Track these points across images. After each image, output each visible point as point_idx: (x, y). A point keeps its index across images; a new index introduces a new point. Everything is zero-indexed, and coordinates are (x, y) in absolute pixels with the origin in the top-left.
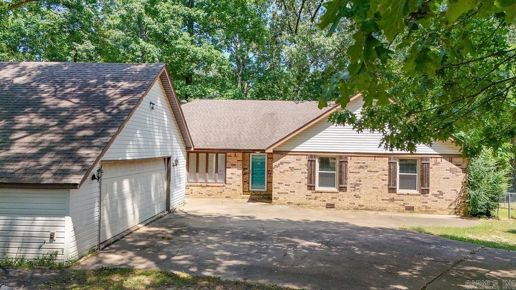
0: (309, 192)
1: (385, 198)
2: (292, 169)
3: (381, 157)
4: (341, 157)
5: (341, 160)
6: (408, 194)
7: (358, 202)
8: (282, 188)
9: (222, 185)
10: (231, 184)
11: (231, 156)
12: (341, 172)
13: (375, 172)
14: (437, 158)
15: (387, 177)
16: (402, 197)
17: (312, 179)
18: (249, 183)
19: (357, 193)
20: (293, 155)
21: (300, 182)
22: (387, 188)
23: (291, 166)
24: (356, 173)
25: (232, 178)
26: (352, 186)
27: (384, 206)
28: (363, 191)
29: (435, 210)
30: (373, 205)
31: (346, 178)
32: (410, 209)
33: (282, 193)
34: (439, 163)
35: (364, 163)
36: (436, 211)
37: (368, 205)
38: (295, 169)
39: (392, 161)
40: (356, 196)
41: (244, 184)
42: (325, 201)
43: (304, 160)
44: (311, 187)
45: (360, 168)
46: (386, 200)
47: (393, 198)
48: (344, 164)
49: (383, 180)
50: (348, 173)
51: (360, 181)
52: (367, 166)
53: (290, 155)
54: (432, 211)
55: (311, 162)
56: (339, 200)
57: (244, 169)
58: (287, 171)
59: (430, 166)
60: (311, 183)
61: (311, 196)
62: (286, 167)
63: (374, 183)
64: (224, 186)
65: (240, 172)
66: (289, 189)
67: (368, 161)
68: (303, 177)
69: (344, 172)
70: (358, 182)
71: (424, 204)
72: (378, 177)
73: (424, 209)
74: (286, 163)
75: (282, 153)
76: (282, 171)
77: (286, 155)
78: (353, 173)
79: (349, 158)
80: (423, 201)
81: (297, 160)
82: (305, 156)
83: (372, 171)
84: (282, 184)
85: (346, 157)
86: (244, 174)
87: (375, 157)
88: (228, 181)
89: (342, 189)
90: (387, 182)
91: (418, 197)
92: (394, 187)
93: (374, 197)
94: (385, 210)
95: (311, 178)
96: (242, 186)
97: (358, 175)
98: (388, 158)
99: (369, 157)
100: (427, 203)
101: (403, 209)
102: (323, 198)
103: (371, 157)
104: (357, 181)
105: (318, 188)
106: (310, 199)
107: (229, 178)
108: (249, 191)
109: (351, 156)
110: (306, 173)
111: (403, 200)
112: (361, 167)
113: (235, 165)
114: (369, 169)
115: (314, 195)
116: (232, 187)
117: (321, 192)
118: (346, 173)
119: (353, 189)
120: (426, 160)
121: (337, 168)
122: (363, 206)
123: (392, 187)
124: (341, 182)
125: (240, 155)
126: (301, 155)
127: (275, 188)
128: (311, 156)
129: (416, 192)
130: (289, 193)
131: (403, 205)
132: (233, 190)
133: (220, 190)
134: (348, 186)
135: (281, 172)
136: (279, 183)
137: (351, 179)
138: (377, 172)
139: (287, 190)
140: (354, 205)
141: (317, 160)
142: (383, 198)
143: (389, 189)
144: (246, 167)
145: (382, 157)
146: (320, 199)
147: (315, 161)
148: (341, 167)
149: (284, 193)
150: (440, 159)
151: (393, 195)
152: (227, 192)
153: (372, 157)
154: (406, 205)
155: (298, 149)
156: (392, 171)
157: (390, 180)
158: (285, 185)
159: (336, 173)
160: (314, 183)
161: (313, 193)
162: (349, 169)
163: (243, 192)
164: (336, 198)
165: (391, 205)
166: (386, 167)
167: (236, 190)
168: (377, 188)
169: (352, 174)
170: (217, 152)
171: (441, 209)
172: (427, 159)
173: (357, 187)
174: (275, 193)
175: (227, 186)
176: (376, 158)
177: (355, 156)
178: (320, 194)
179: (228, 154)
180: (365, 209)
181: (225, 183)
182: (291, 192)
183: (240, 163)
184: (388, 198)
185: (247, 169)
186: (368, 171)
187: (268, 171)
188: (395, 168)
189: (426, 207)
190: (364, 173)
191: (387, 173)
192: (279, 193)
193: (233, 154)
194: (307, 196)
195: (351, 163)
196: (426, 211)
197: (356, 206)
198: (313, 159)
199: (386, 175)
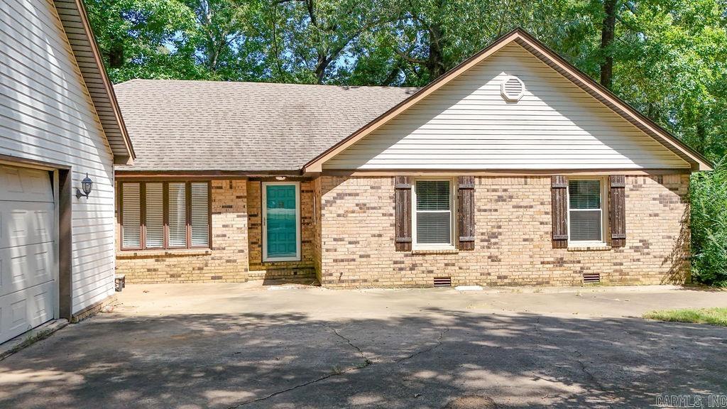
0: (399, 256)
1: (546, 260)
2: (363, 207)
3: (536, 177)
4: (460, 180)
5: (461, 186)
6: (589, 249)
7: (496, 270)
8: (343, 250)
9: (203, 251)
10: (224, 249)
11: (221, 188)
12: (461, 210)
13: (526, 207)
14: (636, 176)
15: (548, 218)
16: (579, 256)
17: (406, 227)
18: (261, 246)
19: (494, 251)
20: (365, 177)
21: (380, 236)
22: (550, 239)
23: (361, 202)
24: (490, 210)
25: (225, 236)
26: (483, 237)
27: (546, 275)
28: (505, 248)
29: (636, 277)
30: (525, 274)
31: (472, 223)
32: (593, 278)
33: (342, 261)
34: (641, 186)
35: (505, 190)
36: (637, 280)
37: (515, 275)
38: (368, 208)
39: (558, 184)
40: (493, 259)
41: (250, 249)
42: (431, 272)
43: (388, 187)
44: (403, 245)
45: (497, 201)
46: (548, 263)
47: (562, 259)
48: (466, 193)
49: (542, 223)
50: (477, 213)
51: (499, 227)
52: (511, 197)
53: (357, 177)
54: (631, 280)
55: (402, 192)
56: (460, 268)
57: (250, 216)
58: (353, 212)
59: (626, 193)
60: (402, 235)
61: (403, 263)
62: (349, 203)
63: (527, 230)
64: (207, 254)
65: (243, 222)
66: (359, 249)
67: (513, 185)
68: (386, 225)
69: (469, 210)
70: (495, 230)
71: (618, 267)
72: (532, 217)
73: (617, 276)
74: (350, 195)
75: (341, 173)
76: (341, 212)
77: (349, 177)
78: (485, 211)
79: (477, 180)
80: (615, 261)
81: (372, 188)
82: (390, 179)
83: (521, 207)
84: (342, 240)
85: (471, 180)
86: (252, 227)
87: (526, 177)
88: (217, 242)
89: (465, 245)
90: (549, 228)
91: (606, 254)
92: (563, 237)
93: (525, 258)
94: (548, 283)
95: (402, 226)
96: (247, 251)
97: (494, 215)
98: (549, 179)
99: (514, 177)
100: (621, 264)
101: (580, 279)
102: (427, 266)
103: (518, 177)
104: (493, 227)
105: (416, 247)
106: (401, 269)
107: (218, 236)
108: (263, 263)
109: (480, 177)
110: (391, 215)
111: (579, 262)
112: (500, 199)
113: (231, 207)
114: (515, 202)
115: (408, 261)
116: (227, 254)
117: (424, 254)
118: (472, 213)
119: (486, 244)
120: (618, 181)
121: (453, 202)
122: (505, 277)
123: (558, 236)
124: (462, 230)
125: (242, 185)
126: (382, 177)
127: (327, 250)
128: (402, 179)
129: (600, 244)
130: (358, 260)
131: (580, 272)
132: (228, 261)
133: (197, 262)
134: (477, 239)
135: (339, 215)
136: (335, 240)
137: (482, 224)
138: (531, 207)
139: (354, 253)
140: (489, 277)
141: (413, 187)
142: (542, 260)
143: (553, 240)
144: (254, 211)
145: (540, 177)
146: (424, 269)
147: (410, 189)
148: (460, 199)
149: (348, 260)
150: (642, 178)
151: (561, 253)
152: (214, 267)
153: (521, 177)
154: (585, 271)
155: (372, 164)
156: (558, 205)
157: (554, 224)
158: (350, 243)
159: (452, 212)
160: (410, 235)
161: (406, 256)
162: (479, 204)
163: (250, 265)
164: (453, 265)
165: (558, 273)
166: (547, 197)
167: (235, 261)
168: (532, 240)
169: (483, 213)
170: (189, 178)
171: (646, 275)
172: (620, 179)
173: (493, 240)
174: (327, 262)
175: (215, 253)
176: (529, 180)
177: (488, 177)
178: (421, 258)
179: (215, 183)
180: (510, 284)
181: (211, 247)
182: (361, 257)
183: (243, 202)
184: (552, 259)
185: (256, 216)
186: (514, 207)
187: (301, 218)
188: (564, 199)
189: (621, 273)
190: (506, 210)
191: (549, 208)
192: (335, 261)
193: (225, 183)
194: (395, 263)
195: (482, 193)
196: (621, 280)
197: (493, 278)
198: (406, 185)
199: (547, 213)
